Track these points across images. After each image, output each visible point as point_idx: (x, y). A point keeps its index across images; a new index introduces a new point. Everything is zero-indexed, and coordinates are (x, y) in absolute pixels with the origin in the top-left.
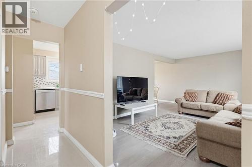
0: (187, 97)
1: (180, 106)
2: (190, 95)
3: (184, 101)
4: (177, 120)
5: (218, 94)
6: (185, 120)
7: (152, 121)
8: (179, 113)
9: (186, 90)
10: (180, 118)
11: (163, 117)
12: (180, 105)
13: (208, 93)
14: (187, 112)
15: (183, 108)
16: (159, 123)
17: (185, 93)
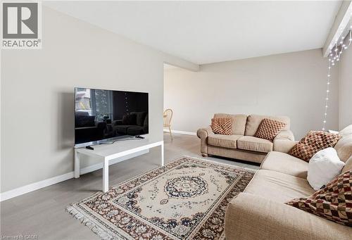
0: (216, 128)
1: (204, 143)
2: (221, 124)
3: (211, 135)
4: (197, 172)
5: (263, 121)
6: (212, 169)
7: (150, 177)
8: (203, 156)
9: (215, 115)
10: (203, 166)
11: (174, 165)
12: (204, 140)
13: (247, 120)
14: (215, 154)
15: (209, 146)
16: (162, 182)
17: (213, 120)
